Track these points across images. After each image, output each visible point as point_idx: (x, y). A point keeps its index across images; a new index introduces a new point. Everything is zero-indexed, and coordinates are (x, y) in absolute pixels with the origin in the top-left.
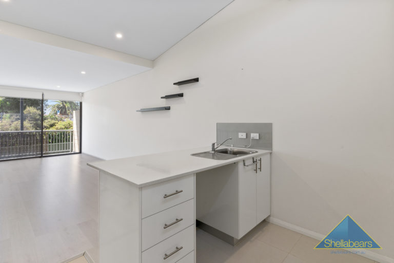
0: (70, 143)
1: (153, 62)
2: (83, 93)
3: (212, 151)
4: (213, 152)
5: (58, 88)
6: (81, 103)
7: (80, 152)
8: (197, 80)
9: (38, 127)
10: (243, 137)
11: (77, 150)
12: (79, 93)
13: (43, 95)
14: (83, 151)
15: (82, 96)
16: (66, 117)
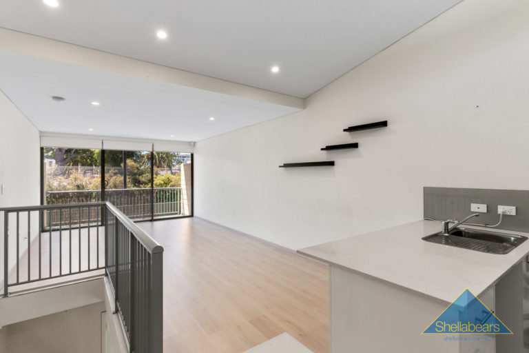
0: (178, 202)
1: (304, 100)
2: (195, 143)
3: (445, 232)
4: (447, 235)
5: (172, 137)
6: (192, 155)
7: (192, 215)
8: (384, 124)
9: (136, 182)
10: (480, 210)
11: (187, 213)
12: (190, 142)
13: (153, 146)
14: (195, 213)
15: (194, 146)
16: (162, 170)
